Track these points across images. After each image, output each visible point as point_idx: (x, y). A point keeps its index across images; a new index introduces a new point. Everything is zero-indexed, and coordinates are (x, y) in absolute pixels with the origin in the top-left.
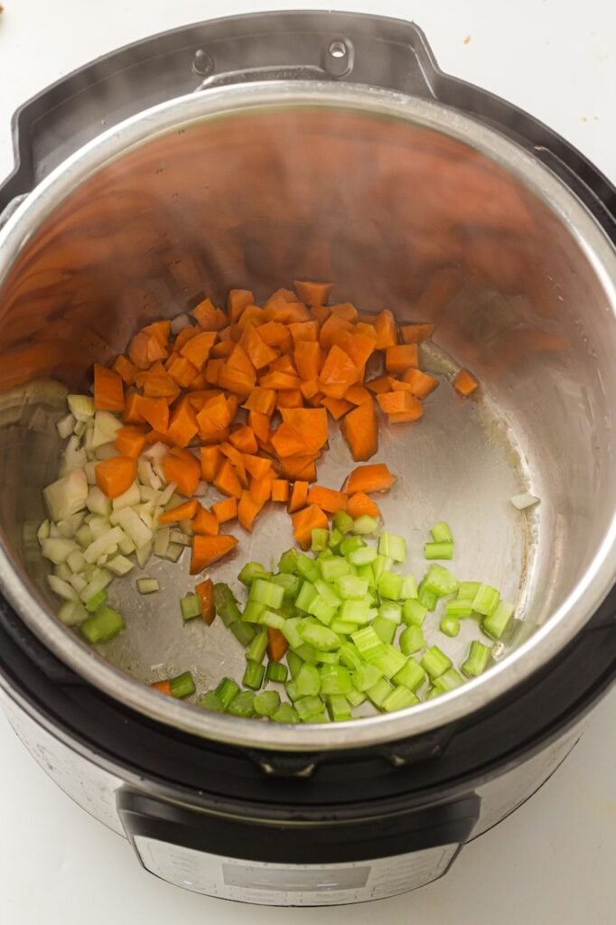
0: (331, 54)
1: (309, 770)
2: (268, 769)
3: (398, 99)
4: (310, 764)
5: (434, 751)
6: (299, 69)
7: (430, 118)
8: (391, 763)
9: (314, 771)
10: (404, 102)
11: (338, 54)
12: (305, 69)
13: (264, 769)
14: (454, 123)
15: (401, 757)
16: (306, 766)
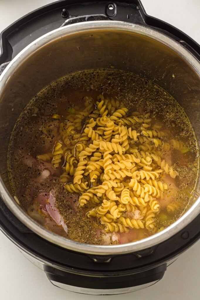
0: (108, 9)
1: (109, 260)
2: (95, 260)
3: (131, 26)
4: (109, 258)
5: (152, 252)
6: (98, 16)
7: (143, 32)
8: (137, 257)
9: (111, 260)
10: (133, 27)
11: (111, 8)
12: (100, 16)
13: (94, 260)
14: (151, 33)
15: (140, 255)
16: (108, 259)
